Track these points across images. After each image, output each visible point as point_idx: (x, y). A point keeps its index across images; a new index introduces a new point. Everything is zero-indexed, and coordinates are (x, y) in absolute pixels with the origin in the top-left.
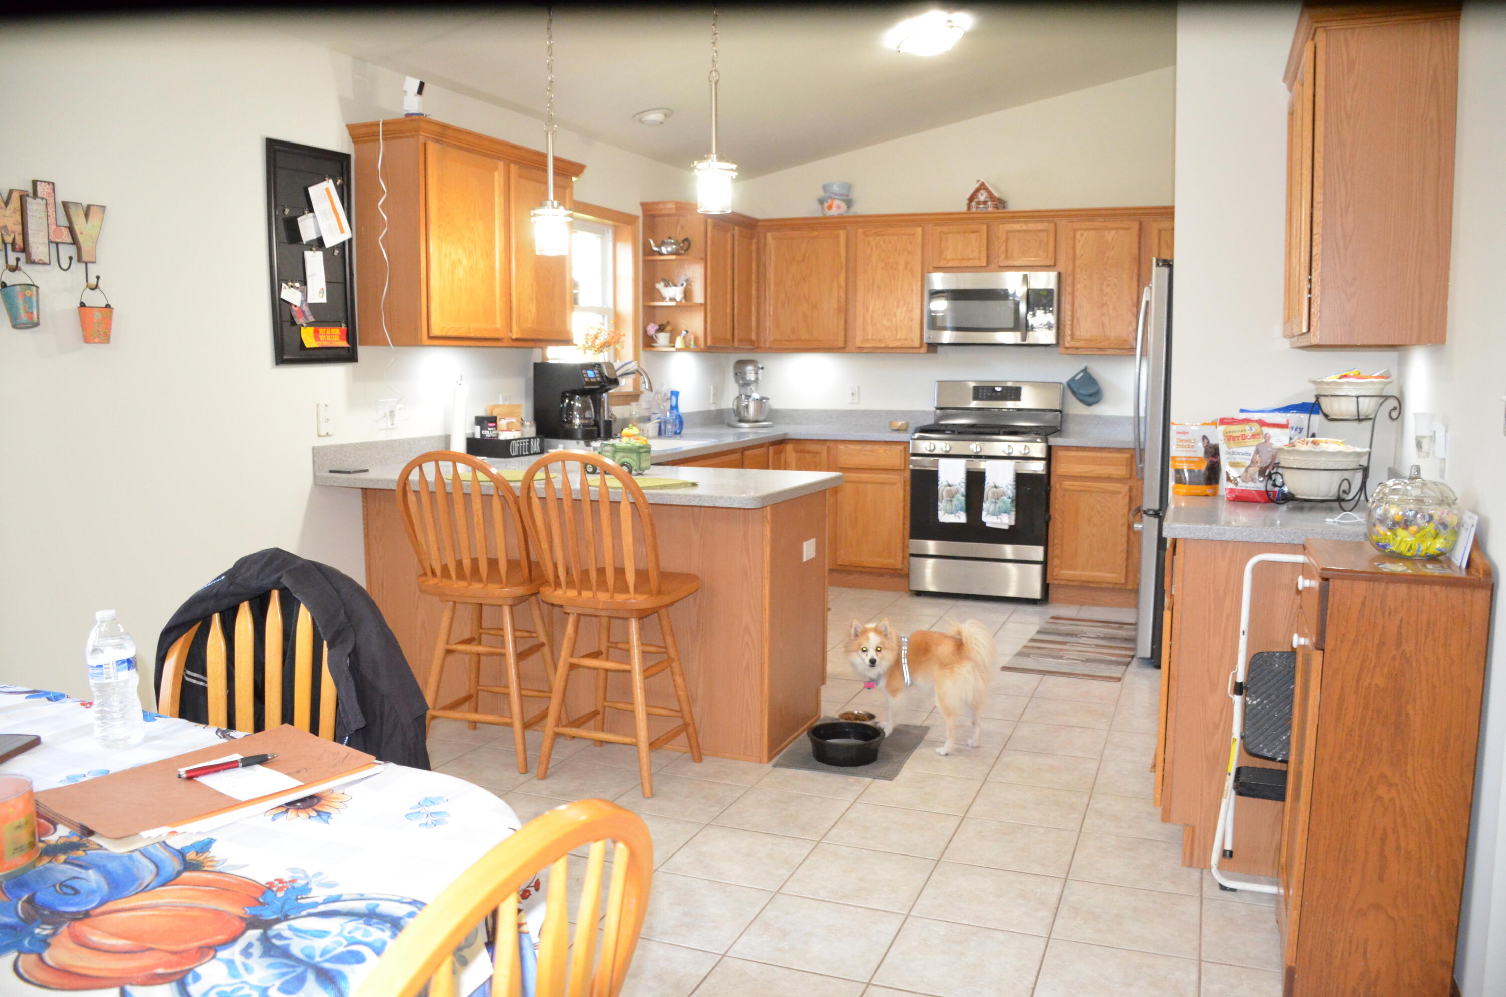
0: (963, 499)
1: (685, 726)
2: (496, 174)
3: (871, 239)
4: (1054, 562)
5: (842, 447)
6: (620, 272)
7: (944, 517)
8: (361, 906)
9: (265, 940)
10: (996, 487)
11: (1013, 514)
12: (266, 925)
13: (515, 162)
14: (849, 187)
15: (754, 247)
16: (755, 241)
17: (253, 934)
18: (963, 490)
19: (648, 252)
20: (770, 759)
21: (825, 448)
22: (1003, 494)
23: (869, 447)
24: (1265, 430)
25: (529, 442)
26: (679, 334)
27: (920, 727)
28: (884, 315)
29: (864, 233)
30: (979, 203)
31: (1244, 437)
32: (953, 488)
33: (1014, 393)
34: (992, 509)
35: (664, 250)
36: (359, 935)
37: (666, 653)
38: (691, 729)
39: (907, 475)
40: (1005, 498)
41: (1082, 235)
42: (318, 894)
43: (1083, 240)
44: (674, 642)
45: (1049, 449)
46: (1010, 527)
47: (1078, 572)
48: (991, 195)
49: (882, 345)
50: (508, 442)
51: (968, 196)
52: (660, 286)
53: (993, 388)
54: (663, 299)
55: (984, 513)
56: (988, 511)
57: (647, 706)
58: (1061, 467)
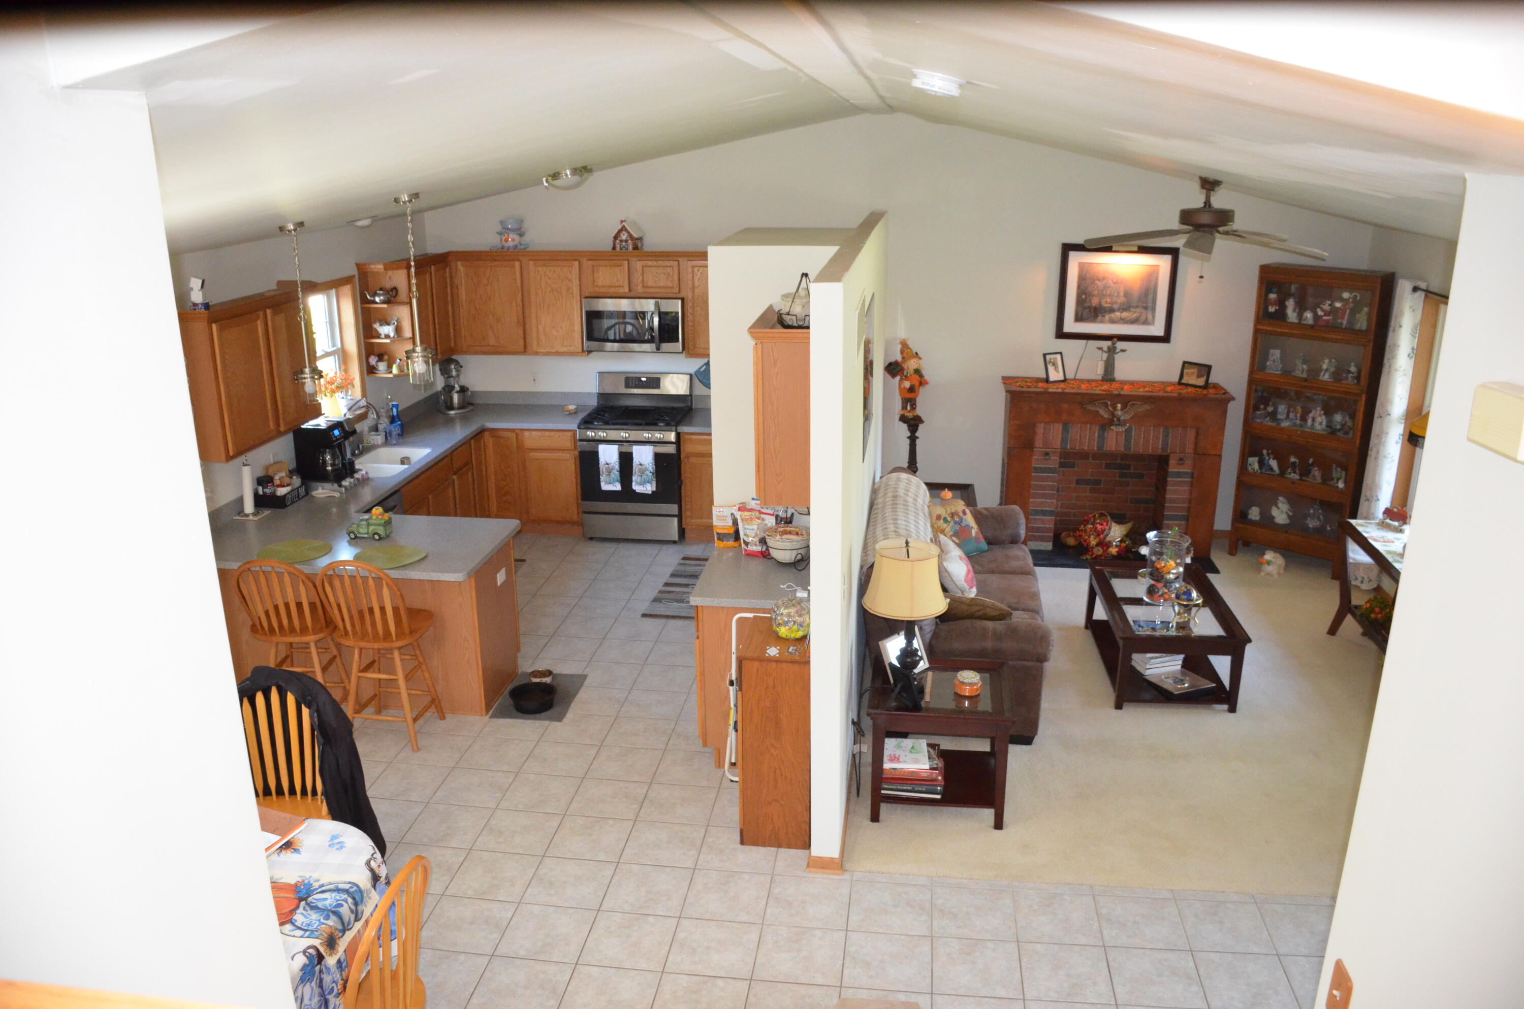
0: (618, 473)
1: (433, 701)
2: (259, 322)
3: (539, 268)
4: (686, 514)
5: (527, 434)
6: (344, 320)
7: (605, 487)
8: (332, 887)
9: (308, 904)
10: (641, 465)
11: (654, 483)
12: (305, 899)
13: (269, 308)
14: (521, 222)
15: (448, 274)
16: (448, 269)
17: (303, 903)
18: (617, 467)
19: (364, 300)
20: (487, 711)
21: (514, 435)
22: (646, 470)
23: (547, 434)
24: (762, 516)
25: (298, 491)
26: (394, 362)
27: (579, 676)
28: (554, 327)
29: (534, 264)
30: (621, 241)
31: (751, 519)
32: (610, 466)
33: (654, 382)
34: (639, 480)
35: (377, 299)
36: (338, 898)
37: (417, 659)
38: (437, 701)
39: (577, 453)
40: (648, 473)
41: (698, 271)
42: (316, 885)
43: (699, 274)
44: (421, 653)
45: (678, 435)
46: (653, 492)
47: (704, 520)
48: (630, 236)
49: (554, 351)
50: (285, 496)
51: (613, 235)
52: (376, 326)
53: (640, 378)
54: (379, 336)
55: (634, 484)
56: (636, 482)
57: (407, 689)
58: (687, 448)
